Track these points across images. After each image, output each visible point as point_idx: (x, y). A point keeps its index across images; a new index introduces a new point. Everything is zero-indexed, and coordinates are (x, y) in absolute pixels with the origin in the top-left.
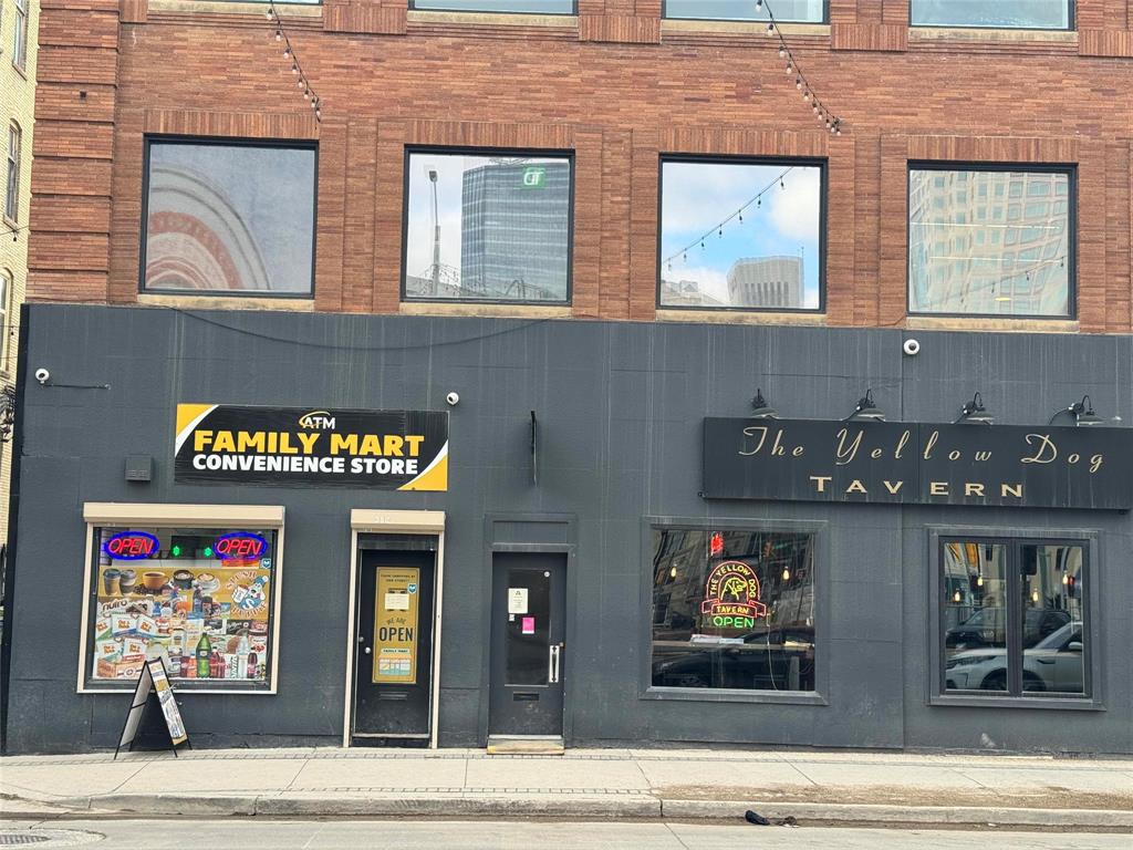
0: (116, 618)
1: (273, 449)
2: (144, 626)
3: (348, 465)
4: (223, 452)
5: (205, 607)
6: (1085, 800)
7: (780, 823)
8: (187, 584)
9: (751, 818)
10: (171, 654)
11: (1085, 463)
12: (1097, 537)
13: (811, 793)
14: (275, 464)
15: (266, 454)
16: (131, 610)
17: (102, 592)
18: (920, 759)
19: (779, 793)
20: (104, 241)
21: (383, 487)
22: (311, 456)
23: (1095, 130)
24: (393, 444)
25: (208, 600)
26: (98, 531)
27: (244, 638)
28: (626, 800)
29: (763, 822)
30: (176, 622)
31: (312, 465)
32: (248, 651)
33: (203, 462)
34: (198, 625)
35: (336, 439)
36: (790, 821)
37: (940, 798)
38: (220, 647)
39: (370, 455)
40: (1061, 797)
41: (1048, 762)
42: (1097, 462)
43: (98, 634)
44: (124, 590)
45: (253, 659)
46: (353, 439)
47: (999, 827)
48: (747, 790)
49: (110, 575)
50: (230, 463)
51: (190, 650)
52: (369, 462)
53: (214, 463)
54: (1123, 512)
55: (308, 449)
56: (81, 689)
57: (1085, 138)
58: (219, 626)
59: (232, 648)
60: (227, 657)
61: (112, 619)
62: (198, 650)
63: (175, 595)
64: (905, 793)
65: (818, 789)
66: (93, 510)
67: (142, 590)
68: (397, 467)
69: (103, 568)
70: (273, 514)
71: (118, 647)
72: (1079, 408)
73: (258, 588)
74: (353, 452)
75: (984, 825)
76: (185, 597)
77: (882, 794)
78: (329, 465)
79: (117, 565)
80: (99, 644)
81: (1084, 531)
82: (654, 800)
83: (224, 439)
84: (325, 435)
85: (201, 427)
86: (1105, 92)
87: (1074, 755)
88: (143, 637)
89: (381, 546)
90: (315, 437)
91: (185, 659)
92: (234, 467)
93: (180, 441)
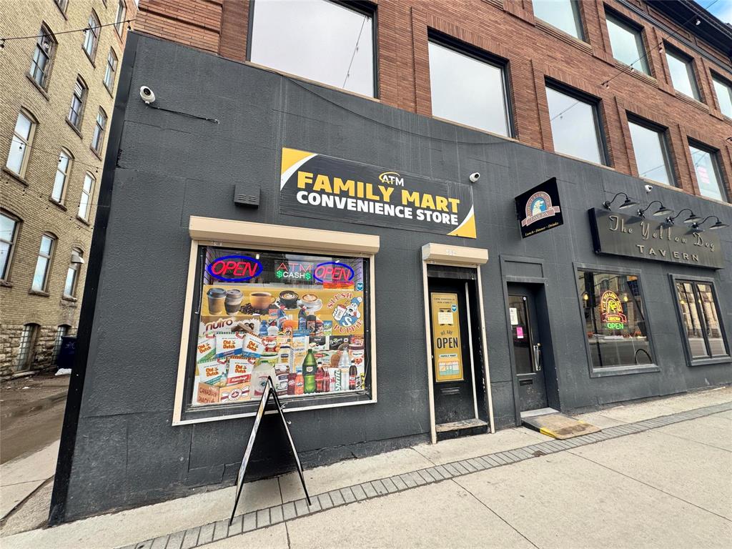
0: (220, 340)
2: (251, 345)
3: (415, 215)
4: (322, 192)
5: (310, 325)
10: (278, 372)
12: (714, 280)
16: (237, 330)
17: (205, 311)
20: (219, 9)
22: (390, 204)
24: (442, 203)
25: (311, 318)
26: (202, 250)
27: (345, 352)
30: (283, 340)
31: (391, 211)
32: (349, 365)
33: (305, 197)
34: (303, 342)
35: (405, 194)
38: (324, 362)
39: (428, 208)
42: (713, 247)
43: (200, 356)
44: (230, 309)
45: (353, 371)
46: (416, 195)
49: (214, 295)
50: (328, 201)
51: (296, 367)
52: (428, 213)
53: (314, 200)
55: (387, 199)
56: (177, 421)
58: (322, 343)
59: (335, 362)
60: (331, 371)
61: (214, 341)
62: (305, 366)
63: (281, 314)
66: (199, 224)
67: (248, 309)
68: (445, 219)
69: (206, 288)
70: (371, 242)
71: (222, 368)
74: (417, 204)
76: (291, 316)
78: (402, 212)
80: (201, 368)
81: (710, 278)
83: (322, 181)
84: (398, 190)
85: (303, 168)
88: (249, 357)
89: (441, 275)
90: (391, 190)
91: (292, 377)
92: (331, 205)
93: (285, 178)
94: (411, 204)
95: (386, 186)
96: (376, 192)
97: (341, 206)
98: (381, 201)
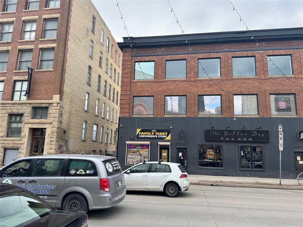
1: (148, 134)
2: (133, 157)
3: (158, 136)
4: (142, 135)
5: (140, 155)
6: (262, 184)
7: (216, 186)
8: (138, 152)
9: (212, 185)
10: (136, 161)
11: (261, 135)
12: (263, 146)
13: (220, 182)
14: (149, 136)
15: (148, 135)
16: (131, 155)
17: (128, 153)
18: (238, 177)
19: (216, 182)
20: (128, 109)
21: (162, 139)
22: (153, 135)
23: (260, 89)
24: (163, 133)
25: (141, 154)
26: (127, 145)
28: (194, 182)
29: (213, 186)
30: (137, 157)
31: (153, 136)
33: (140, 136)
34: (139, 157)
35: (156, 133)
36: (217, 186)
37: (240, 183)
39: (161, 135)
40: (258, 183)
41: (257, 178)
42: (263, 135)
43: (128, 158)
44: (131, 152)
46: (158, 133)
47: (248, 187)
48: (211, 181)
50: (143, 136)
51: (139, 160)
52: (161, 136)
53: (141, 136)
54: (267, 142)
55: (153, 134)
56: (126, 165)
57: (259, 90)
61: (129, 156)
64: (235, 182)
65: (222, 181)
66: (127, 142)
67: (133, 152)
68: (164, 136)
69: (128, 150)
70: (149, 143)
71: (130, 160)
72: (260, 128)
73: (147, 152)
74: (158, 135)
75: (246, 187)
76: (138, 153)
77: (231, 182)
78: (155, 136)
79: (130, 149)
80: (128, 159)
81: (261, 145)
82: (198, 182)
83: (143, 133)
84: (155, 133)
85: (140, 132)
86: (261, 84)
87: (261, 177)
88: (133, 158)
89: (162, 147)
90: (154, 133)
91: (138, 161)
92: (144, 137)
93: (137, 134)
94: (157, 135)
95: (153, 132)
96: (151, 133)
97: (145, 137)
98: (152, 135)
